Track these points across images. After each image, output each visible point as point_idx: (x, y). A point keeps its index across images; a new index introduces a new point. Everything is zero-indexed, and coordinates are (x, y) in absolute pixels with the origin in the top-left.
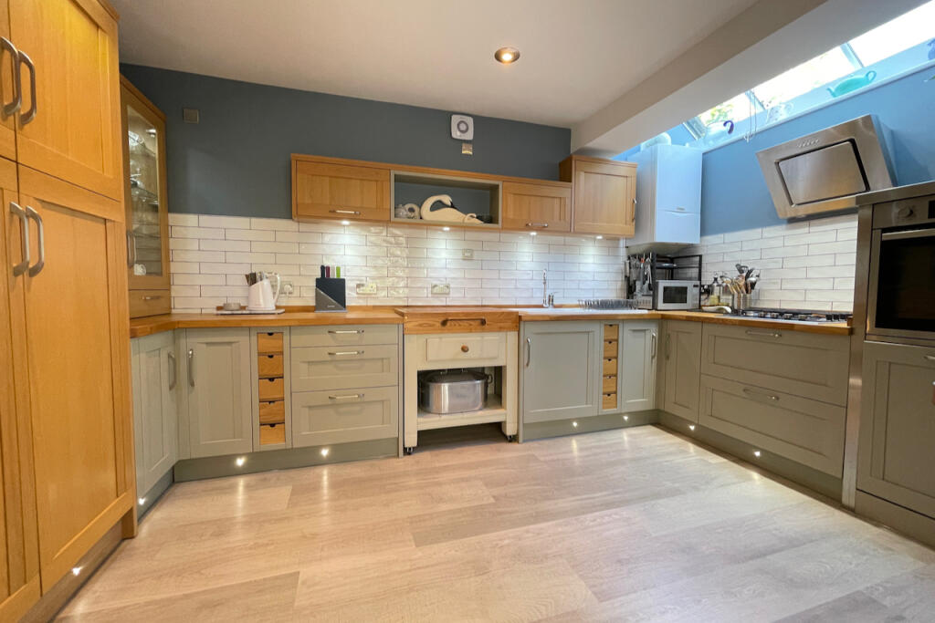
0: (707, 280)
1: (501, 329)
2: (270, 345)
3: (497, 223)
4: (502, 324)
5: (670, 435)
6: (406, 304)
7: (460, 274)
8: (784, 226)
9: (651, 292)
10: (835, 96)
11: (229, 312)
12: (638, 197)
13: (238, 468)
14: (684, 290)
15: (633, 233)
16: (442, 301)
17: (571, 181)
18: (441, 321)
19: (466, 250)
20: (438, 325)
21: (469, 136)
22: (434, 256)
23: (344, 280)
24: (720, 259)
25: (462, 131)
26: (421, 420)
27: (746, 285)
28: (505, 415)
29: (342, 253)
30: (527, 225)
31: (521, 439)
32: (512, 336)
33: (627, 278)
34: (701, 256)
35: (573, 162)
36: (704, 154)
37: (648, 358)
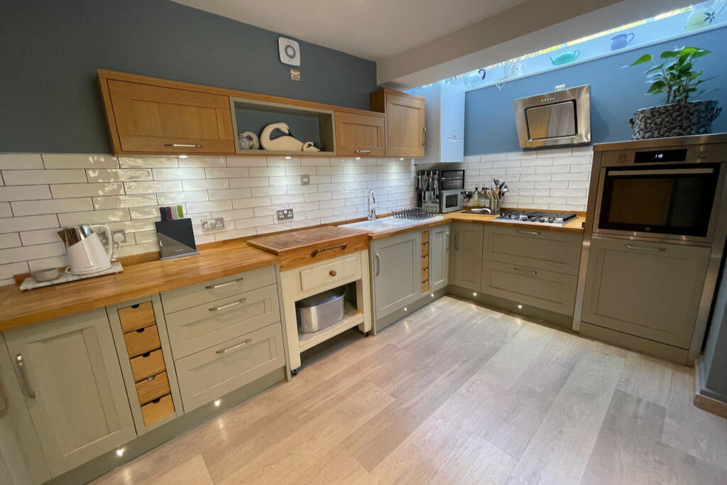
0: (469, 187)
1: (357, 250)
2: (138, 318)
3: (332, 150)
4: (357, 246)
5: (461, 302)
6: (255, 234)
7: (301, 200)
8: (521, 153)
9: (438, 201)
10: (555, 65)
11: (49, 283)
12: (426, 125)
13: (120, 458)
14: (455, 196)
15: (423, 155)
16: (287, 226)
17: (384, 112)
18: (310, 253)
19: (303, 176)
20: (309, 256)
21: (296, 62)
22: (276, 184)
23: (189, 220)
24: (477, 173)
25: (290, 56)
26: (302, 343)
27: (500, 193)
28: (363, 318)
29: (181, 189)
30: (355, 152)
31: (375, 332)
32: (365, 253)
33: (417, 188)
34: (464, 171)
35: (385, 95)
36: (466, 93)
37: (445, 251)
